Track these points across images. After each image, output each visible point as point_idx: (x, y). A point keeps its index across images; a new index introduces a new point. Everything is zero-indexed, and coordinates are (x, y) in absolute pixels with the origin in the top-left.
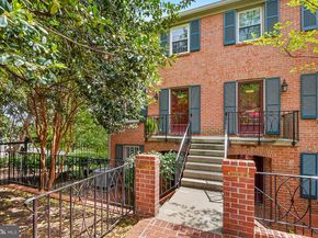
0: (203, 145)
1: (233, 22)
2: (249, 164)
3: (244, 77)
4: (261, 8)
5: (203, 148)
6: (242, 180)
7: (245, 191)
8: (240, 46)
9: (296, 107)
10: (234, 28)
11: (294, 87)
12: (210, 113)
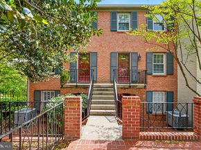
0: (101, 89)
1: (116, 19)
2: (137, 98)
3: (121, 50)
4: (129, 15)
5: (101, 90)
6: (134, 107)
7: (135, 114)
8: (119, 32)
9: (144, 68)
10: (116, 22)
11: (143, 58)
12: (103, 70)
